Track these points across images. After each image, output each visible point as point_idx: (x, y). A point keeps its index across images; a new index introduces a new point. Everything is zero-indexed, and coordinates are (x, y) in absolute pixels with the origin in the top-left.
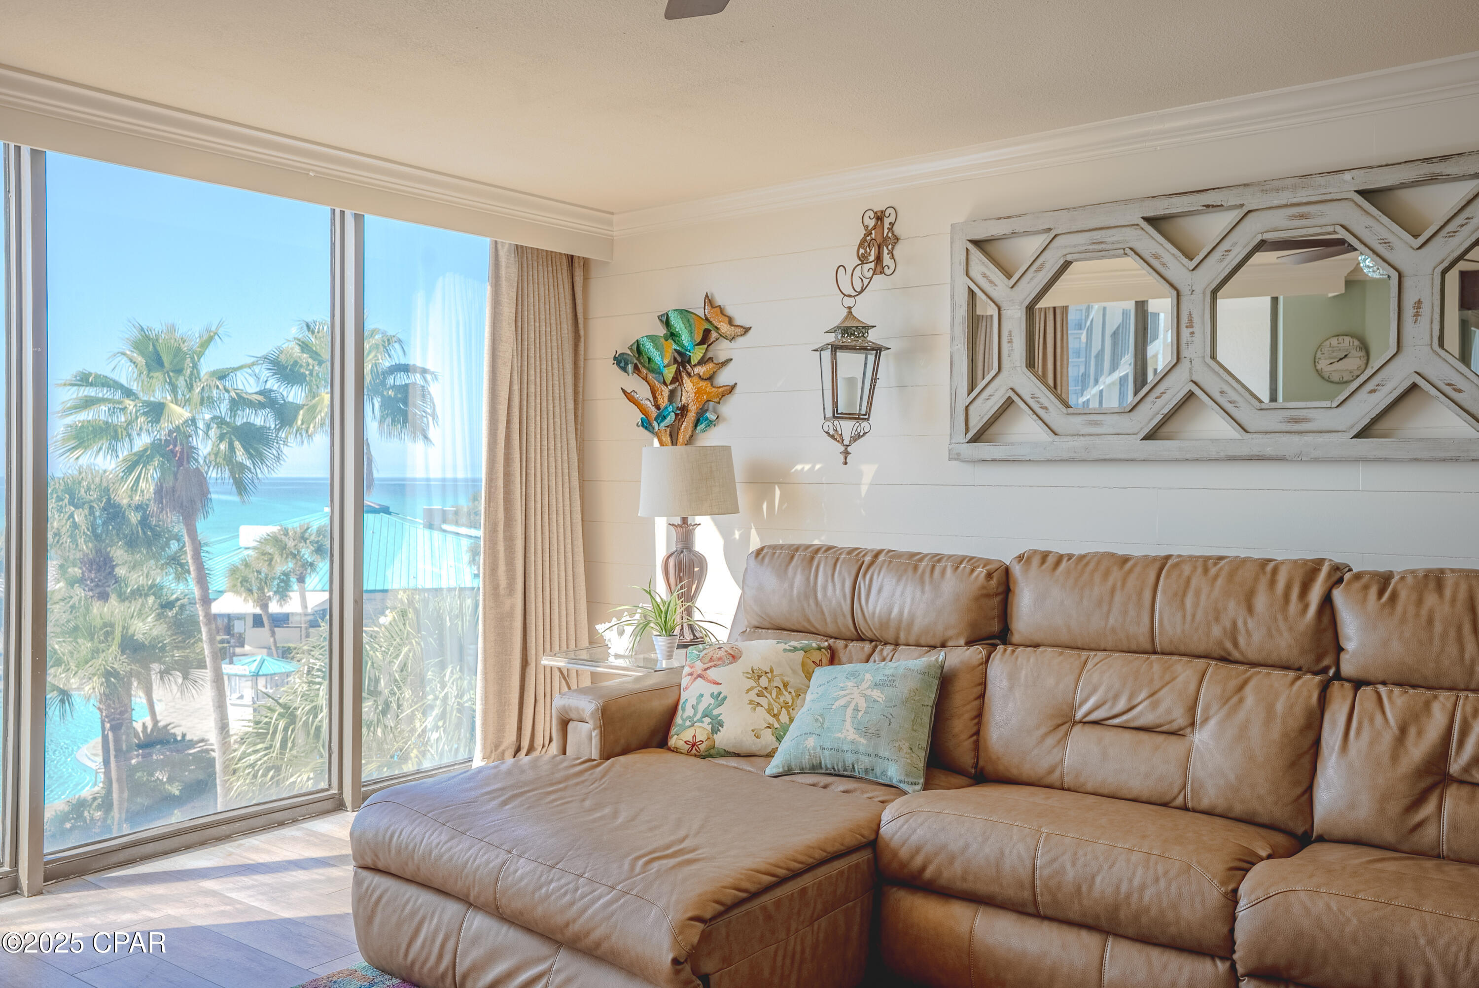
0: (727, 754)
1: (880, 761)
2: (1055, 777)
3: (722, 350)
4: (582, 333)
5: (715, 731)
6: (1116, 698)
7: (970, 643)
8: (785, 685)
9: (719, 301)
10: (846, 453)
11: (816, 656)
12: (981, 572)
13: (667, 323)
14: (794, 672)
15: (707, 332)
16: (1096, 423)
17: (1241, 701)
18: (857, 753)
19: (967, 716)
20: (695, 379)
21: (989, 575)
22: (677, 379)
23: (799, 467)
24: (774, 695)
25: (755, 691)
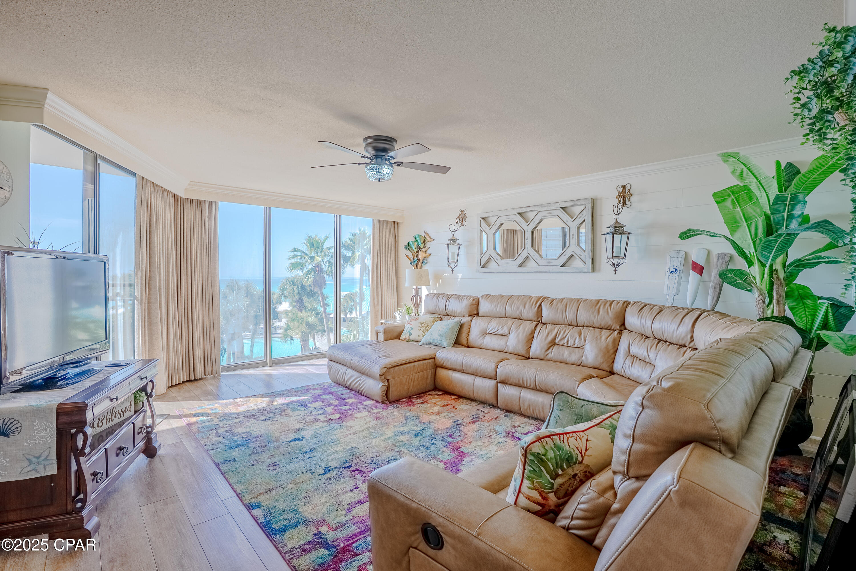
0: (412, 341)
1: (442, 342)
2: (481, 346)
3: (428, 245)
4: (397, 240)
5: (410, 335)
6: (495, 328)
7: (469, 316)
8: (428, 326)
9: (428, 233)
10: (452, 271)
11: (437, 319)
12: (472, 299)
13: (415, 238)
14: (430, 323)
15: (425, 240)
16: (508, 263)
17: (519, 328)
19: (466, 333)
20: (422, 252)
21: (473, 300)
22: (418, 252)
23: (445, 275)
24: (424, 328)
25: (420, 327)
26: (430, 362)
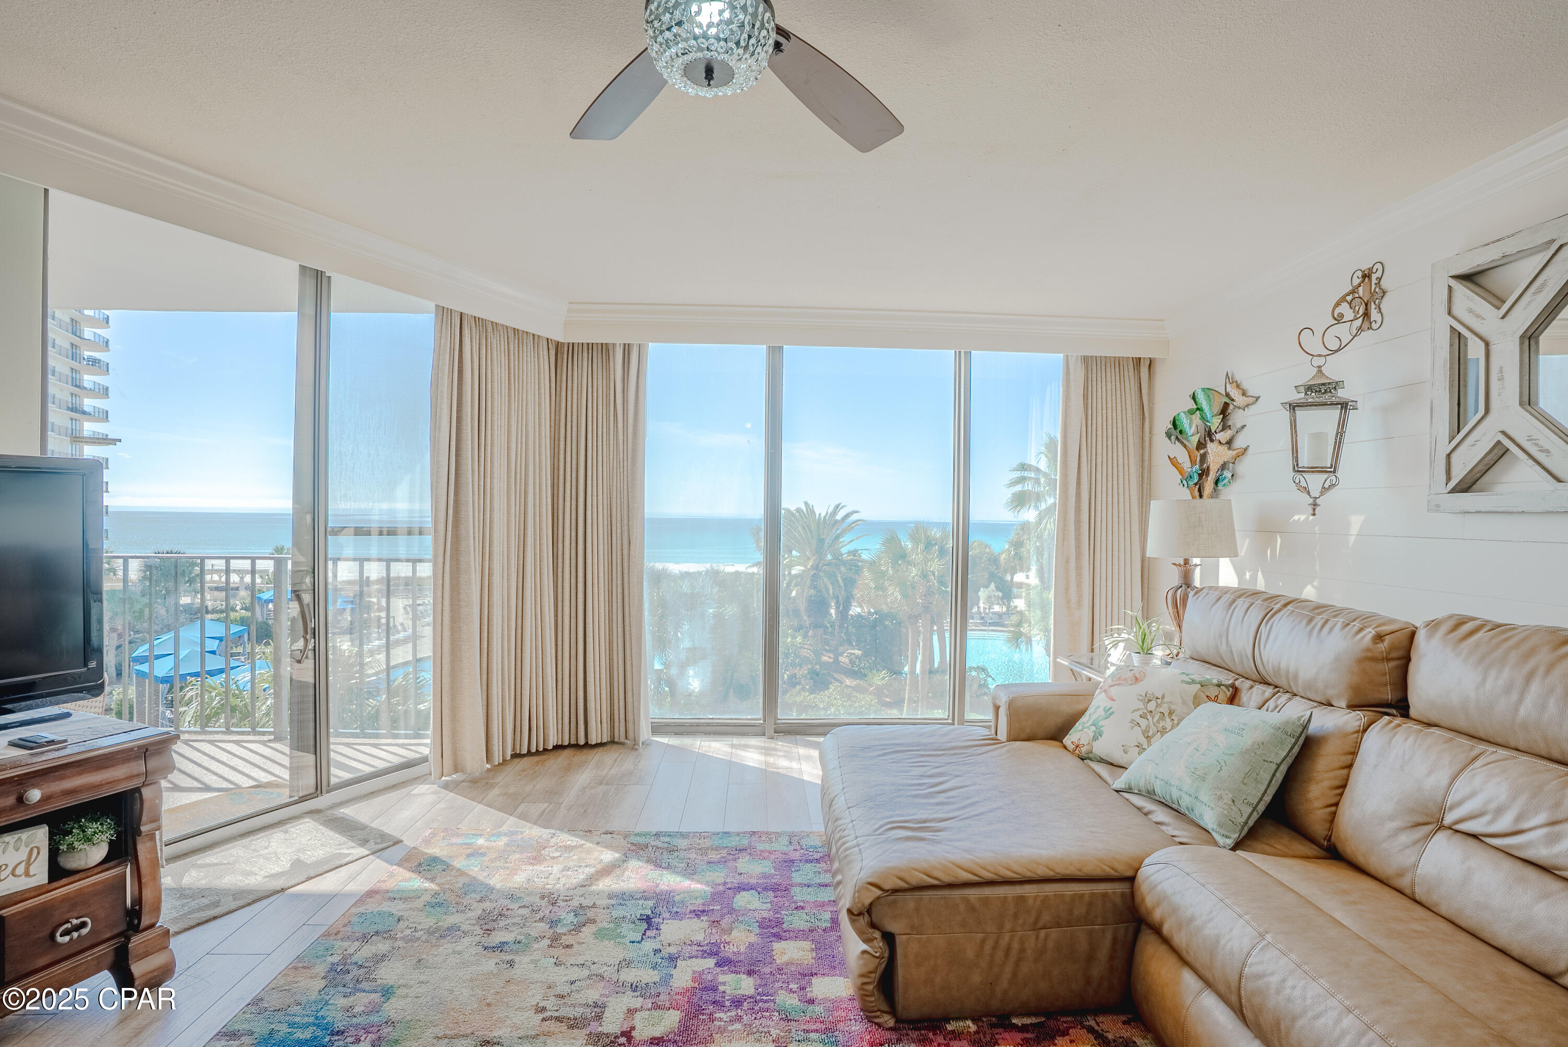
0: (1102, 761)
1: (1198, 804)
2: (1404, 883)
3: (1237, 418)
5: (1095, 739)
6: (1500, 814)
7: (1352, 707)
8: (1171, 713)
9: (1238, 378)
10: (1315, 505)
11: (1213, 692)
12: (1369, 633)
13: (1194, 397)
14: (1184, 702)
15: (1226, 405)
18: (1181, 790)
19: (1327, 784)
20: (1216, 443)
21: (1379, 638)
22: (1201, 445)
23: (1296, 518)
24: (1155, 720)
25: (1141, 712)
26: (1105, 895)
